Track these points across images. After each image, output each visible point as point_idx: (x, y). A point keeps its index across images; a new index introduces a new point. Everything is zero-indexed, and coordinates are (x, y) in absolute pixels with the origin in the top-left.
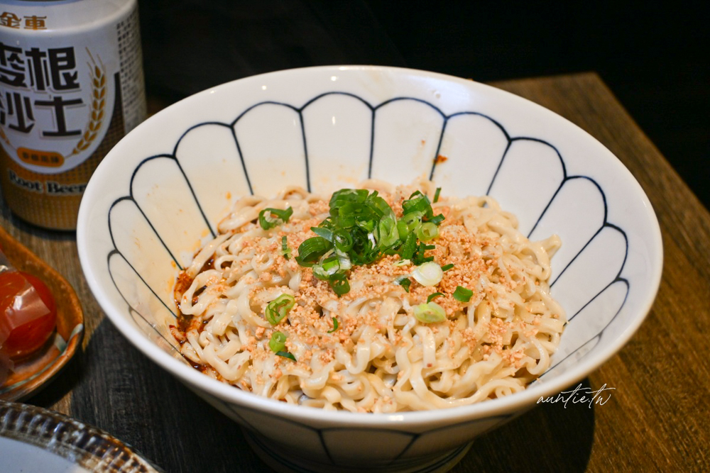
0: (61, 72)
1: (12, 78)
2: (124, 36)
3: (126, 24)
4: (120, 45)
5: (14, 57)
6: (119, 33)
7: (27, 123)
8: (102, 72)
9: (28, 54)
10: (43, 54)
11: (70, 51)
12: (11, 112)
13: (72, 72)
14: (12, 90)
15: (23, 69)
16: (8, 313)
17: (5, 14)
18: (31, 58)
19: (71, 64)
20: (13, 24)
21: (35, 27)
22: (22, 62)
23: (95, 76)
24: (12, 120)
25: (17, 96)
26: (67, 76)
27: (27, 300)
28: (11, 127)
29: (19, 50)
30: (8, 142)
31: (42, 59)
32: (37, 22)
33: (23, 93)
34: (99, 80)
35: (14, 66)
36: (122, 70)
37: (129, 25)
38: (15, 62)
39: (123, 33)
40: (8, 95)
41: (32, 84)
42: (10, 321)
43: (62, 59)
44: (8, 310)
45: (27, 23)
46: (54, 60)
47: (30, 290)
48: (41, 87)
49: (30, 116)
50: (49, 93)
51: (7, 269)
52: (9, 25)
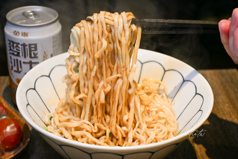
0: (32, 52)
1: (16, 53)
2: (55, 41)
3: (56, 37)
4: (53, 44)
5: (17, 46)
6: (53, 40)
7: (20, 70)
8: (46, 53)
9: (22, 45)
10: (27, 46)
11: (36, 45)
12: (15, 66)
13: (36, 52)
14: (15, 58)
15: (19, 50)
16: (4, 132)
17: (15, 31)
18: (23, 47)
19: (36, 49)
20: (17, 35)
21: (25, 36)
22: (19, 48)
23: (44, 54)
24: (15, 68)
25: (17, 60)
26: (34, 54)
27: (11, 128)
28: (15, 71)
29: (19, 44)
30: (13, 77)
31: (26, 47)
32: (25, 34)
33: (19, 59)
34: (45, 56)
35: (17, 49)
36: (54, 53)
37: (57, 38)
38: (17, 48)
39: (55, 40)
40: (14, 60)
41: (22, 56)
42: (5, 134)
43: (33, 48)
44: (4, 131)
45: (22, 34)
46: (30, 48)
47: (13, 125)
48: (25, 57)
49: (21, 67)
50: (28, 59)
51: (6, 117)
52: (16, 35)
